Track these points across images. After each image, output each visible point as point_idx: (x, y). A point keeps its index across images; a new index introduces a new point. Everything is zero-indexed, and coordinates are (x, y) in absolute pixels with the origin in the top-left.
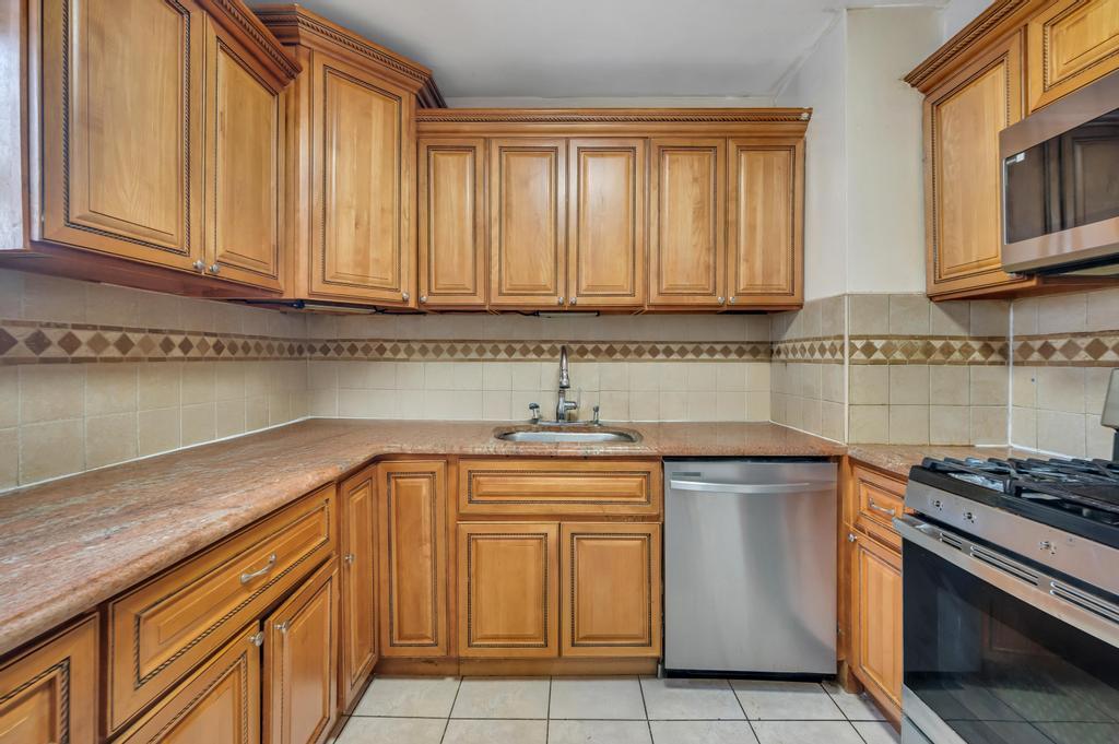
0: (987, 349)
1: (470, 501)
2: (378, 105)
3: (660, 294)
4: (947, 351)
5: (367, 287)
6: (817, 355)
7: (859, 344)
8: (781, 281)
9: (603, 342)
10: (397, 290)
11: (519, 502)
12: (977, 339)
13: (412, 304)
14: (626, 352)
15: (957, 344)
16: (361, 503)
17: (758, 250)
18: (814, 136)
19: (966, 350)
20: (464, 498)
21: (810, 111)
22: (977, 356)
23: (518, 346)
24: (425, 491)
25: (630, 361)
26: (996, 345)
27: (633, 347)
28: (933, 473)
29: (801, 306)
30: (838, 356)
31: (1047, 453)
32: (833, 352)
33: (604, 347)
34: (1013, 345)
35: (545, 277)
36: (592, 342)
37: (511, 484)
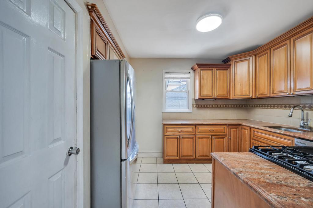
10: (249, 95)
16: (234, 131)
24: (247, 132)
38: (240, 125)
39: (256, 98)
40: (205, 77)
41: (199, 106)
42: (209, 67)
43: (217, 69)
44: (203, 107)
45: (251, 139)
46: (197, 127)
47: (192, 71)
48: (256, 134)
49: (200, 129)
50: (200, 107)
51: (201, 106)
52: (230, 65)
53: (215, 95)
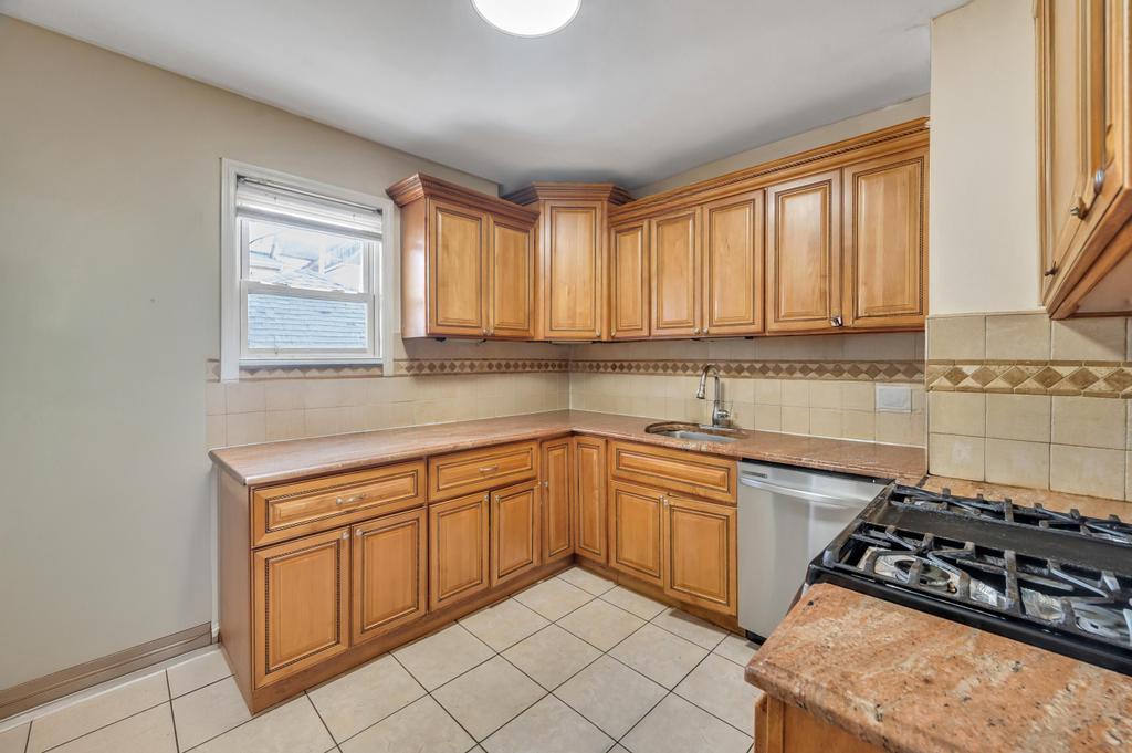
3: (776, 321)
4: (1083, 379)
7: (942, 369)
9: (758, 361)
13: (604, 338)
14: (778, 370)
15: (1101, 372)
16: (557, 457)
20: (614, 466)
24: (595, 456)
25: (782, 378)
36: (748, 361)
38: (573, 434)
39: (610, 340)
40: (454, 244)
41: (420, 367)
42: (470, 206)
43: (499, 220)
44: (438, 370)
45: (609, 476)
46: (433, 467)
47: (389, 206)
48: (628, 458)
49: (447, 473)
50: (426, 371)
51: (432, 367)
52: (536, 216)
53: (491, 320)
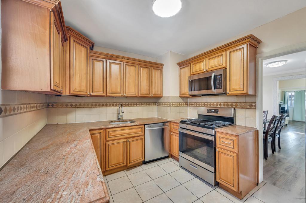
0: (186, 104)
1: (109, 137)
2: (83, 49)
3: (141, 94)
4: (182, 104)
5: (81, 92)
6: (165, 105)
7: (172, 104)
8: (159, 93)
9: (127, 103)
10: (86, 92)
11: (117, 136)
12: (185, 103)
14: (131, 105)
15: (183, 104)
17: (156, 87)
18: (164, 68)
19: (184, 104)
20: (107, 137)
21: (164, 64)
22: (185, 105)
23: (108, 104)
24: (99, 137)
26: (187, 104)
27: (132, 104)
28: (182, 122)
29: (162, 97)
30: (169, 106)
31: (192, 118)
32: (168, 105)
33: (127, 104)
34: (189, 104)
35: (119, 90)
36: (124, 103)
37: (117, 133)
